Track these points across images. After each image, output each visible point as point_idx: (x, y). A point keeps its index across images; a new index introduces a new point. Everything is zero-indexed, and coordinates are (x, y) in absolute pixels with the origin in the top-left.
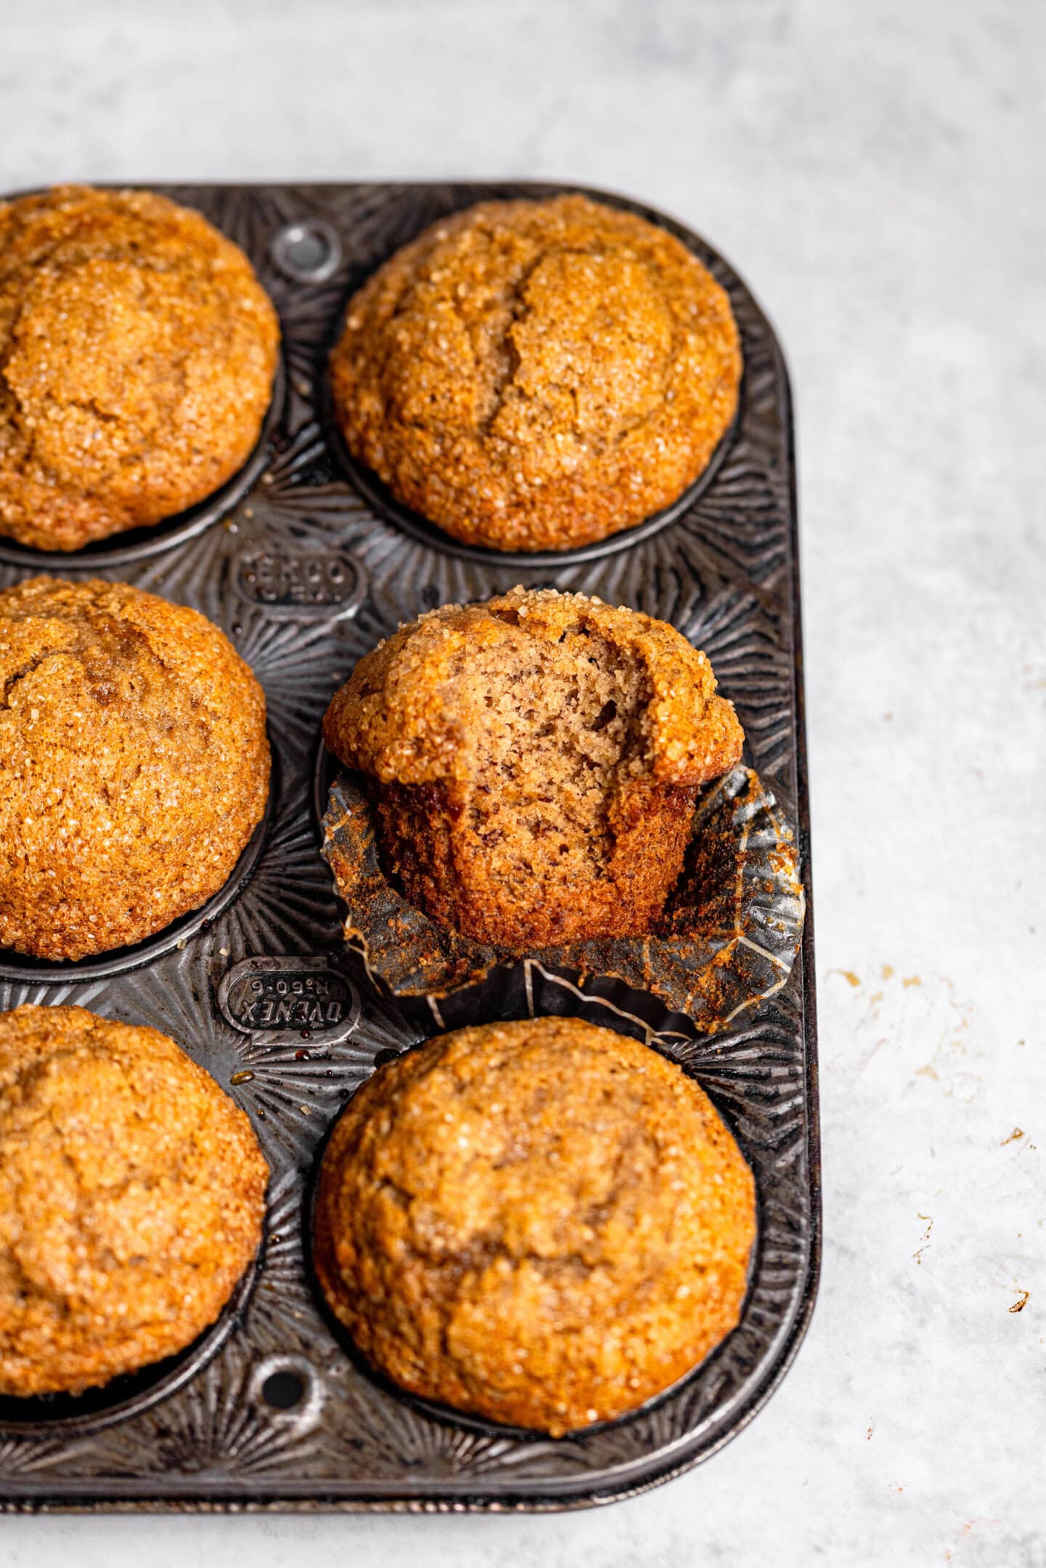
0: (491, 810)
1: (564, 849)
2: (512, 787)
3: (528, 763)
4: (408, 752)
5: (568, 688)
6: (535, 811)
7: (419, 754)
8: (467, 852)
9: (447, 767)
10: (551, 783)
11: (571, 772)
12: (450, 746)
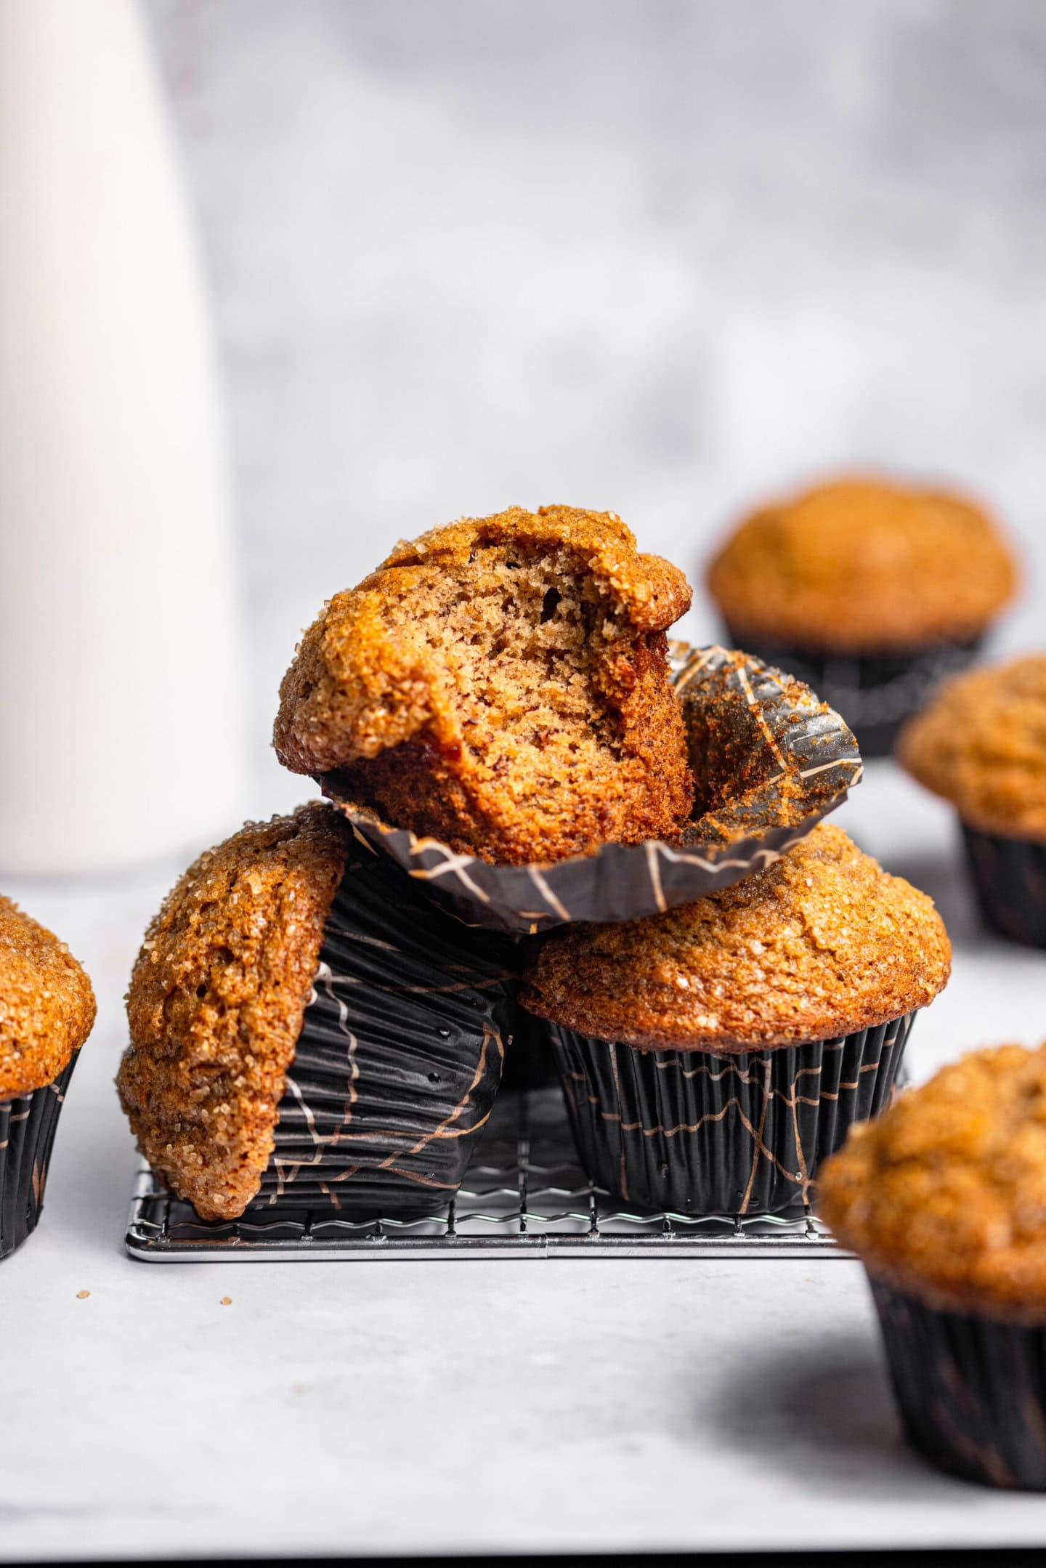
0: (486, 739)
1: (573, 747)
2: (494, 711)
3: (501, 682)
4: (381, 713)
5: (499, 600)
6: (527, 724)
7: (392, 708)
8: (485, 789)
9: (426, 707)
10: (529, 691)
11: (544, 673)
12: (420, 686)
